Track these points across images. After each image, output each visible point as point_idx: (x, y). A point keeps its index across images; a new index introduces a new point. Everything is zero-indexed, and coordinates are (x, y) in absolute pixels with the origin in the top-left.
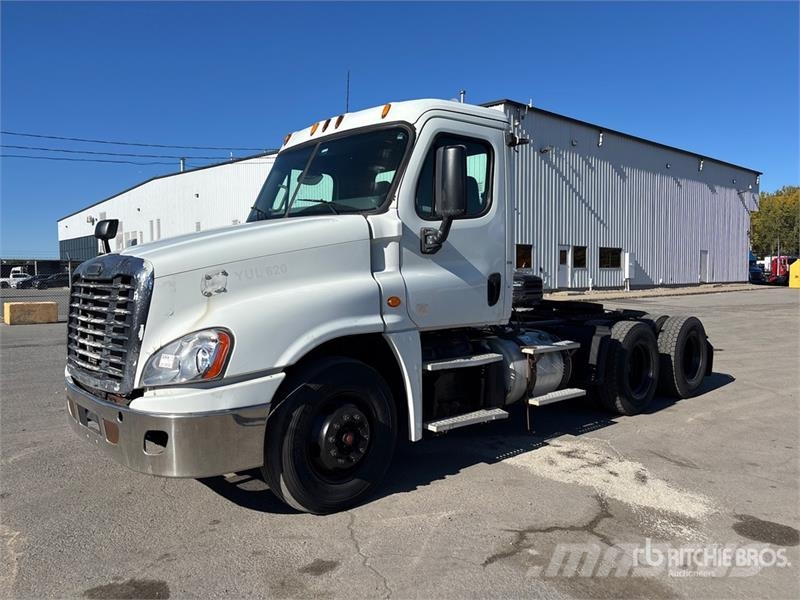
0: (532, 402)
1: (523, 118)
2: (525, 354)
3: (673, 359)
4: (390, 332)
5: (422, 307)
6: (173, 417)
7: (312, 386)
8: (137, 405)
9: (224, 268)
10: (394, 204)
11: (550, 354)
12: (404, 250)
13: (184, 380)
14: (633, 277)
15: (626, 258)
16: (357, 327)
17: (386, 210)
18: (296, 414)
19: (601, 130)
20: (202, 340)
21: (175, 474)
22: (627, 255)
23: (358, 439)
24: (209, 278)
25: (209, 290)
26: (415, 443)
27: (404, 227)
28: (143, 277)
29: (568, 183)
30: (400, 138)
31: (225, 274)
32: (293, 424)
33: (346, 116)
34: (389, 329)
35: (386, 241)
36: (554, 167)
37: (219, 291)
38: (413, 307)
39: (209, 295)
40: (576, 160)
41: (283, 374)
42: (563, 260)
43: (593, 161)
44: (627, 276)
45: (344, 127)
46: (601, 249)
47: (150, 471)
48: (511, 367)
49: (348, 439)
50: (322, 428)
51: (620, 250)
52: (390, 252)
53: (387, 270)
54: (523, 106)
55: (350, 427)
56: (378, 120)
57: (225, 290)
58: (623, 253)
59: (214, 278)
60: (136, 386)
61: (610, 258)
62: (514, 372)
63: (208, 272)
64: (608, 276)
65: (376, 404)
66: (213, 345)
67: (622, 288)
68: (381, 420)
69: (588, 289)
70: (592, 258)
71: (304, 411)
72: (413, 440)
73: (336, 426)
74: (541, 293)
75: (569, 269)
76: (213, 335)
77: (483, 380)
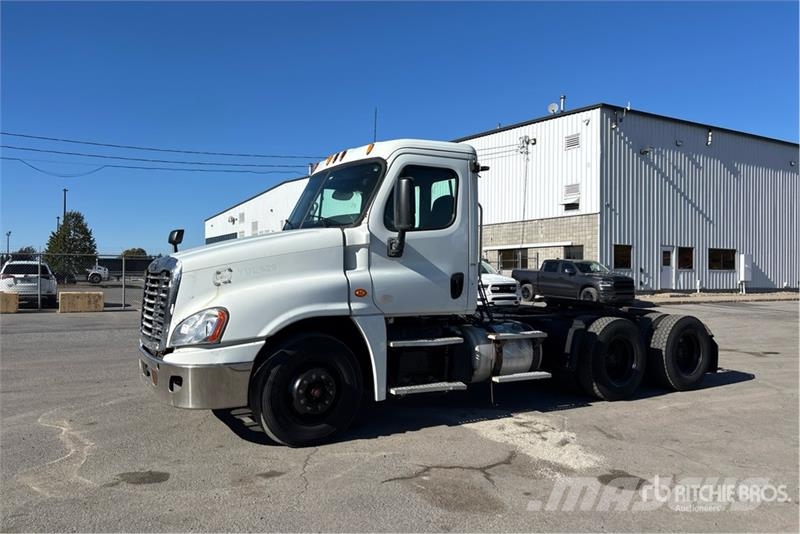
0: (495, 379)
1: (621, 120)
2: (490, 340)
3: (664, 353)
4: (356, 316)
5: (387, 298)
6: (190, 367)
7: (288, 352)
8: (168, 358)
9: (229, 266)
10: (365, 220)
11: (519, 341)
12: (373, 254)
13: (196, 342)
14: (749, 279)
15: (741, 261)
16: (326, 311)
17: (359, 224)
18: (274, 371)
19: (710, 128)
20: (209, 315)
21: (190, 406)
22: (742, 257)
23: (324, 394)
24: (218, 273)
25: (218, 282)
26: (378, 402)
27: (372, 236)
28: (176, 272)
29: (671, 183)
30: (376, 170)
31: (230, 270)
32: (271, 378)
33: (349, 151)
34: (354, 313)
35: (358, 247)
36: (656, 168)
37: (225, 283)
38: (378, 297)
39: (219, 285)
40: (681, 159)
41: (263, 342)
42: (666, 262)
43: (700, 160)
44: (742, 279)
45: (345, 160)
46: (710, 249)
47: (172, 403)
48: (477, 349)
49: (316, 393)
50: (294, 383)
51: (734, 251)
52: (361, 256)
53: (358, 269)
54: (622, 109)
55: (318, 383)
56: (364, 156)
57: (230, 282)
58: (737, 255)
59: (223, 274)
60: (167, 346)
61: (722, 260)
62: (479, 353)
63: (218, 269)
64: (720, 278)
65: (342, 369)
66: (215, 319)
67: (737, 291)
68: (347, 381)
69: (696, 291)
70: (700, 259)
71: (280, 369)
72: (377, 399)
73: (305, 382)
74: (633, 294)
75: (674, 270)
76: (216, 312)
77: (447, 358)
